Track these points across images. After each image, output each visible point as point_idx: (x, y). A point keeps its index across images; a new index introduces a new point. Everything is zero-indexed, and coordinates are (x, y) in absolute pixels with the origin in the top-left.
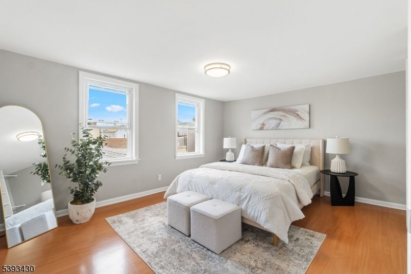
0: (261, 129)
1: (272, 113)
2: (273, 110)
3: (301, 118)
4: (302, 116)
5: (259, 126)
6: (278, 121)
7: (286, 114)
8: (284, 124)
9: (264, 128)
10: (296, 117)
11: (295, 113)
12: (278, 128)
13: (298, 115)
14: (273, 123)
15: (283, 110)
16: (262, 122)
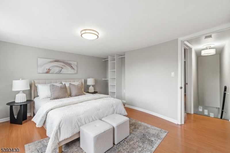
0: (47, 73)
1: (56, 63)
2: (56, 61)
3: (73, 68)
4: (73, 67)
5: (46, 71)
6: (60, 69)
7: (65, 65)
8: (64, 71)
9: (50, 72)
10: (70, 67)
11: (70, 65)
12: (61, 73)
13: (72, 66)
14: (57, 69)
15: (64, 62)
16: (48, 68)
